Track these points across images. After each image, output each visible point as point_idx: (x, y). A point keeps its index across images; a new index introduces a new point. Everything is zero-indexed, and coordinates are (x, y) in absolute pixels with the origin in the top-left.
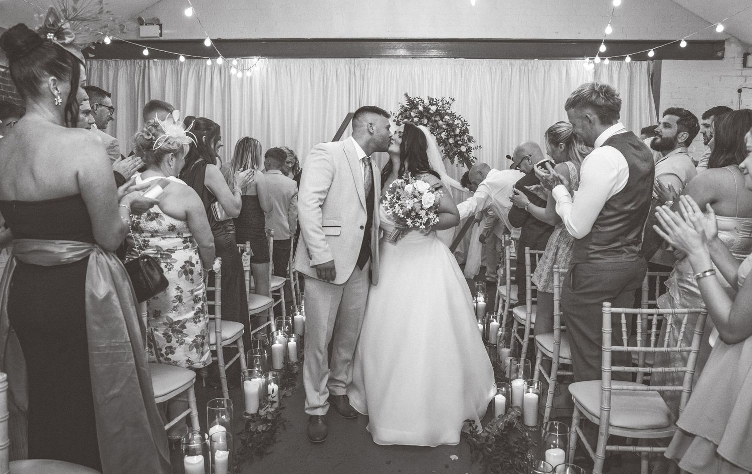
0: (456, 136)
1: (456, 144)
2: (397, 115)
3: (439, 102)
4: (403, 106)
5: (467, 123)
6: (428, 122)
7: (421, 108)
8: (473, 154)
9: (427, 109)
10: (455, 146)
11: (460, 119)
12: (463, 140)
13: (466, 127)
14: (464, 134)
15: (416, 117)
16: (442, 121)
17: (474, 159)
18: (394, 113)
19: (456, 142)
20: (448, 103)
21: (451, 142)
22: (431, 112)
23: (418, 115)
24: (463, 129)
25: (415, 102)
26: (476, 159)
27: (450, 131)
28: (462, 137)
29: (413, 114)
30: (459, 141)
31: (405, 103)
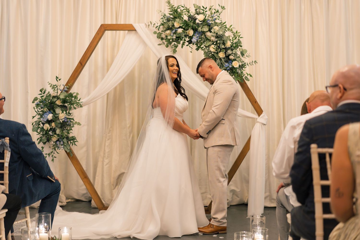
0: (226, 49)
1: (228, 59)
2: (159, 25)
3: (207, 10)
4: (165, 15)
5: (239, 34)
6: (194, 33)
7: (186, 18)
8: (247, 71)
9: (192, 19)
10: (225, 62)
11: (231, 30)
12: (235, 54)
13: (239, 39)
14: (237, 47)
15: (180, 27)
16: (211, 32)
17: (249, 77)
18: (155, 24)
19: (227, 57)
20: (218, 11)
21: (221, 57)
22: (197, 21)
23: (181, 25)
24: (235, 41)
25: (179, 10)
26: (251, 76)
27: (219, 44)
28: (234, 51)
29: (176, 25)
30: (230, 55)
31: (167, 12)
